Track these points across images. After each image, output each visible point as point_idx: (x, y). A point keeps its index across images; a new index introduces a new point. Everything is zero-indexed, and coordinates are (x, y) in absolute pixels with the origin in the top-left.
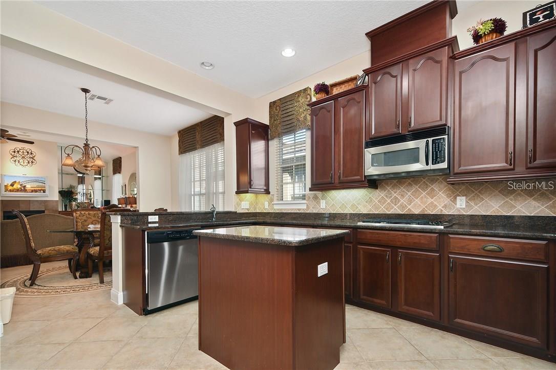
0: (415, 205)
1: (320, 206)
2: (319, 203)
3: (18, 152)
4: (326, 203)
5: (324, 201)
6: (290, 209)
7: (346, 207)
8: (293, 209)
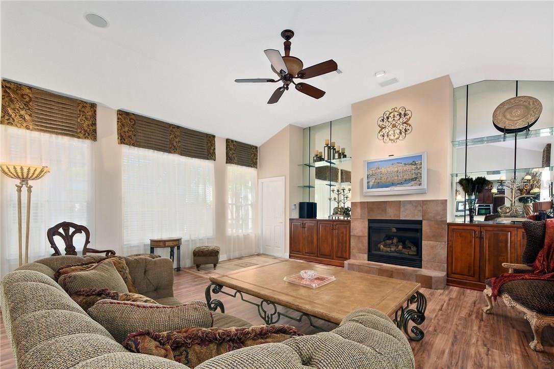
3: (388, 118)
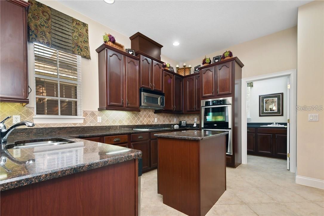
0: (145, 121)
1: (97, 121)
2: (96, 119)
4: (102, 119)
5: (100, 117)
6: (63, 124)
7: (116, 122)
8: (67, 124)
